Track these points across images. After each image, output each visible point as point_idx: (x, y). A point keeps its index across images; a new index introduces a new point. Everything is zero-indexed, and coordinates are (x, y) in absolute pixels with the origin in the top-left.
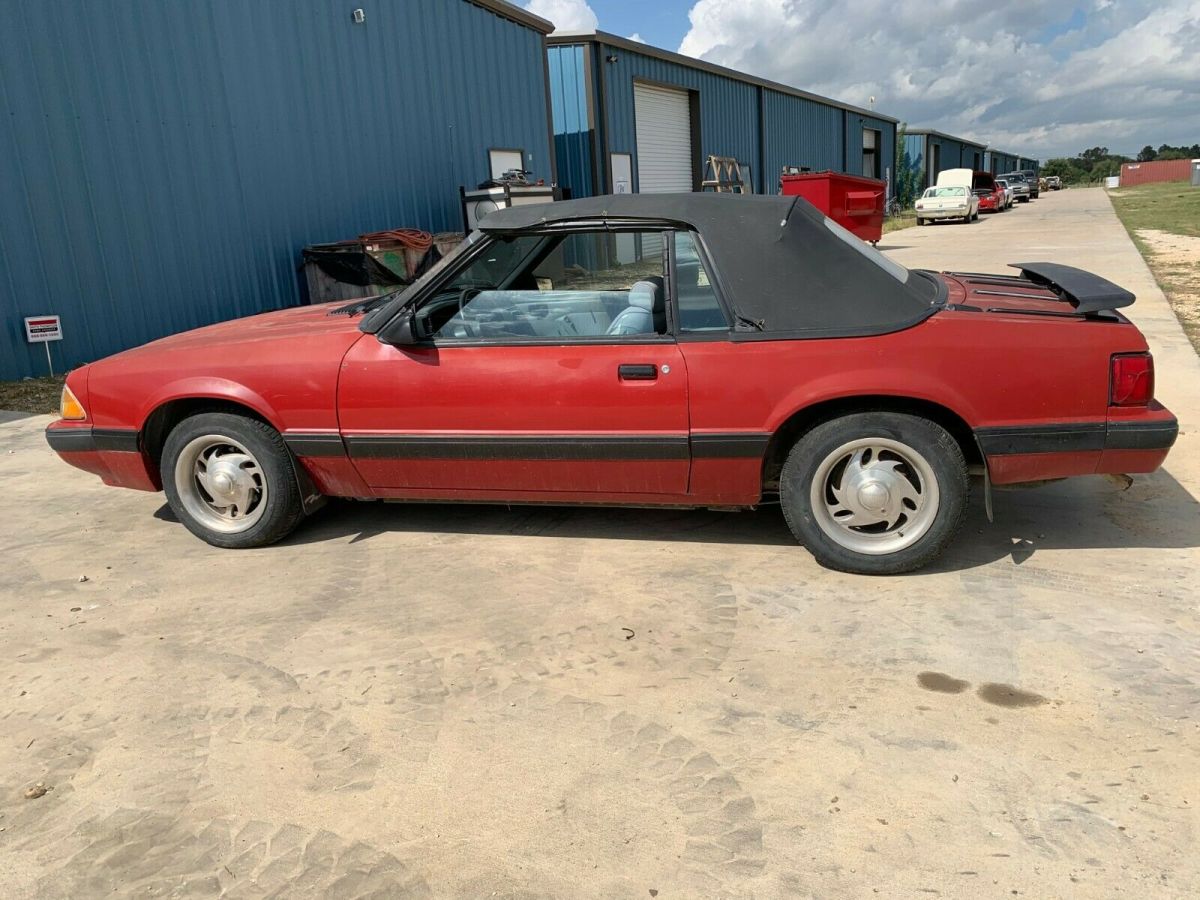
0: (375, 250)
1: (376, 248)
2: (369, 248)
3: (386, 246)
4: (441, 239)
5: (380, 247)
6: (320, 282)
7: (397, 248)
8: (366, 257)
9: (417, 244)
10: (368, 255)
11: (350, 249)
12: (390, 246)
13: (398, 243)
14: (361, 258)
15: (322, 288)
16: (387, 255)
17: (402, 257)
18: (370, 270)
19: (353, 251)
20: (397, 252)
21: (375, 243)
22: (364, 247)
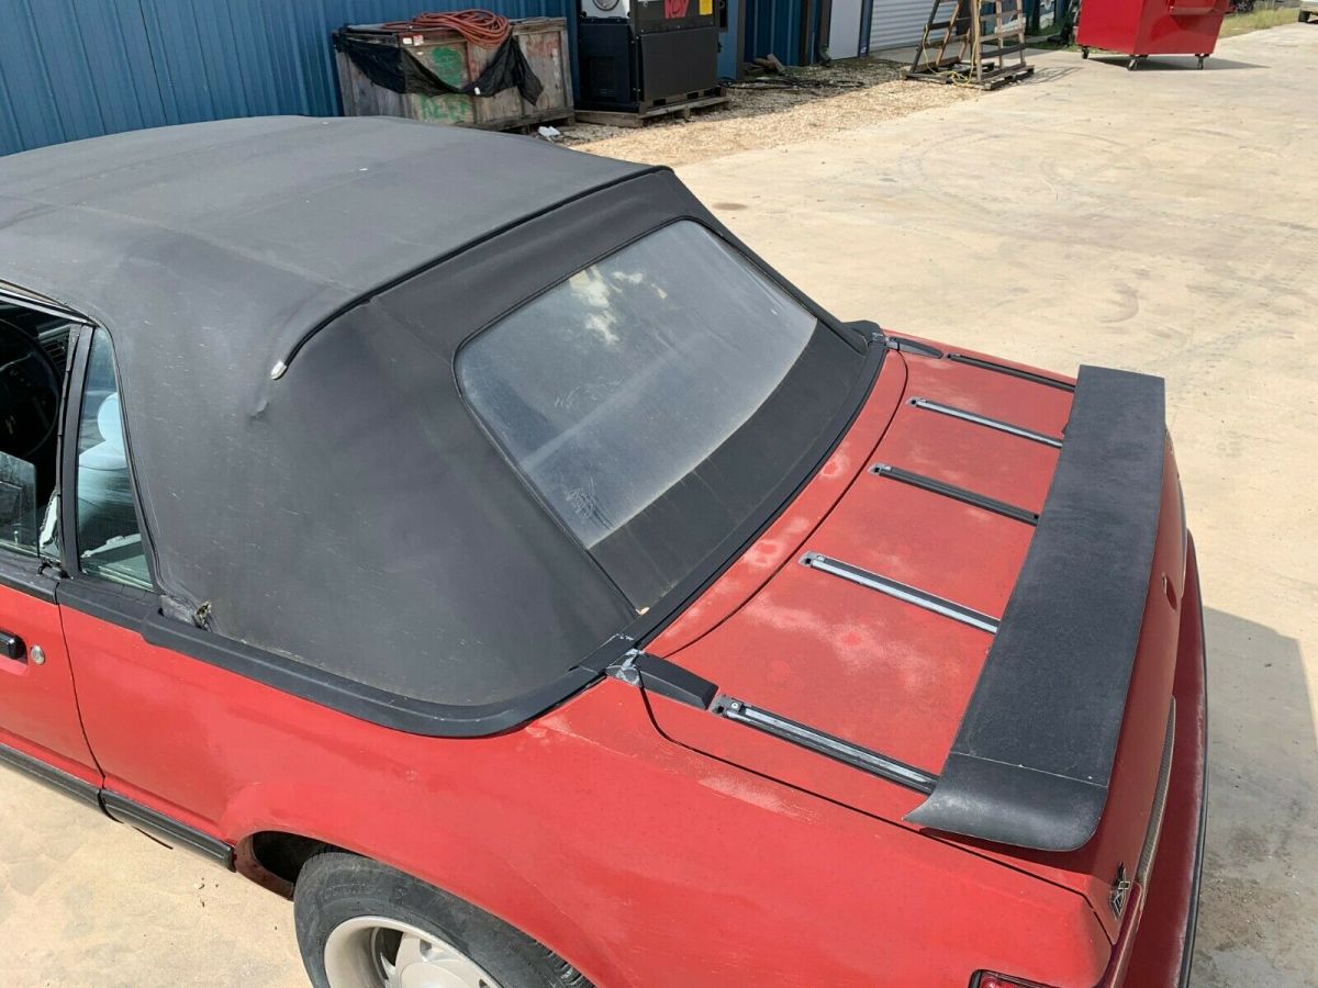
0: (417, 44)
1: (419, 41)
2: (407, 41)
3: (435, 39)
4: (527, 29)
5: (425, 39)
6: (354, 82)
7: (453, 40)
8: (403, 54)
9: (482, 36)
10: (406, 52)
11: (384, 40)
12: (443, 38)
13: (454, 33)
14: (398, 53)
15: (356, 90)
16: (437, 50)
17: (461, 54)
18: (407, 73)
19: (387, 44)
20: (454, 47)
21: (417, 33)
22: (399, 39)
